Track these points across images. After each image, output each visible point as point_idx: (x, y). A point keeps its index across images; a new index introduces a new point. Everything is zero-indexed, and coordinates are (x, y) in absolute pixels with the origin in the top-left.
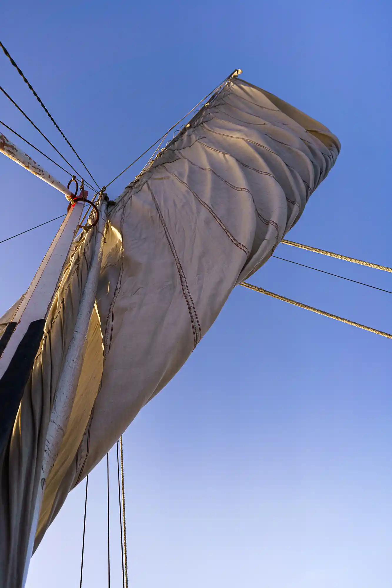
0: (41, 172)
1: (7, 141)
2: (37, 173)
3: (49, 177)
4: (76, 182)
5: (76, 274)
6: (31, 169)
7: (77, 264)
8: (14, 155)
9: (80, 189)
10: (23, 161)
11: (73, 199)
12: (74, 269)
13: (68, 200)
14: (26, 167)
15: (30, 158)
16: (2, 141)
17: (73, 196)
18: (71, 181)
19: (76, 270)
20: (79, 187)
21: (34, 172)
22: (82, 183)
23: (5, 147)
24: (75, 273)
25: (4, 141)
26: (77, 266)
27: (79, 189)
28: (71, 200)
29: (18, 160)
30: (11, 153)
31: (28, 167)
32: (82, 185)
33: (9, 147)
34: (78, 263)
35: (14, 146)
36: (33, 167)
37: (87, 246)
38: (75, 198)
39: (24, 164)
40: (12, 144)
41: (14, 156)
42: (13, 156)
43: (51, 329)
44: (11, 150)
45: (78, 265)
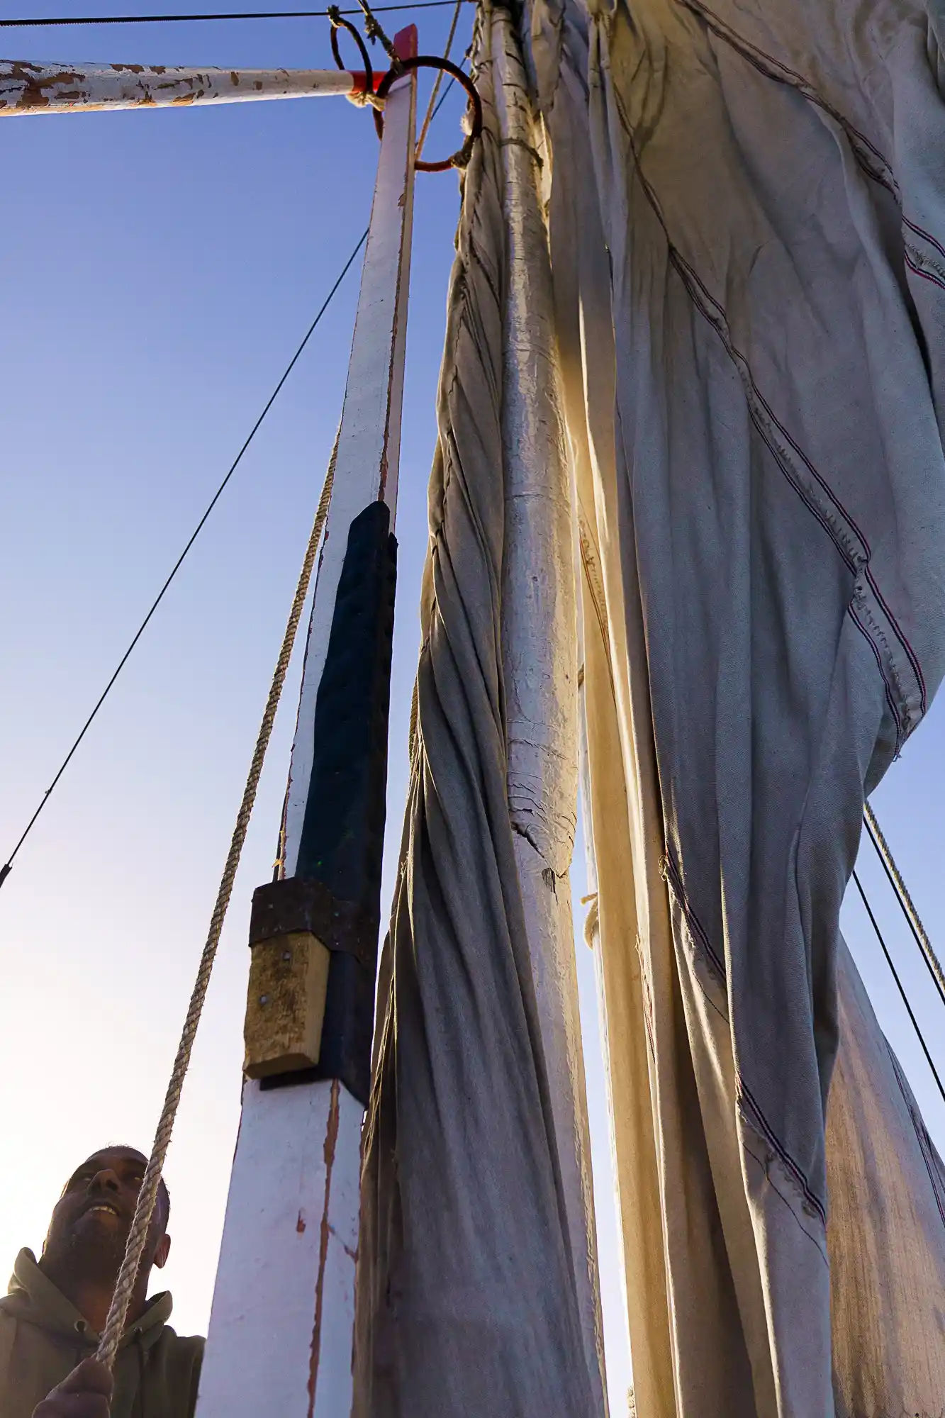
0: (197, 84)
1: (38, 70)
2: (190, 97)
3: (236, 83)
4: (347, 24)
5: (465, 330)
6: (162, 98)
7: (462, 295)
8: (84, 94)
9: (370, 41)
10: (120, 94)
11: (371, 93)
12: (457, 318)
13: (360, 106)
14: (145, 101)
15: (136, 69)
16: (24, 82)
17: (365, 82)
18: (334, 31)
19: (462, 317)
20: (364, 32)
21: (178, 99)
22: (366, 14)
23: (44, 92)
24: (463, 329)
25: (30, 80)
26: (462, 303)
27: (367, 42)
28: (370, 100)
29: (106, 100)
30: (73, 96)
31: (149, 99)
32: (370, 19)
33: (54, 83)
34: (463, 293)
35: (64, 70)
36: (161, 87)
37: (475, 219)
38: (377, 83)
39: (133, 98)
40: (56, 71)
41: (86, 98)
42: (85, 101)
43: (443, 521)
44: (66, 89)
45: (463, 298)
